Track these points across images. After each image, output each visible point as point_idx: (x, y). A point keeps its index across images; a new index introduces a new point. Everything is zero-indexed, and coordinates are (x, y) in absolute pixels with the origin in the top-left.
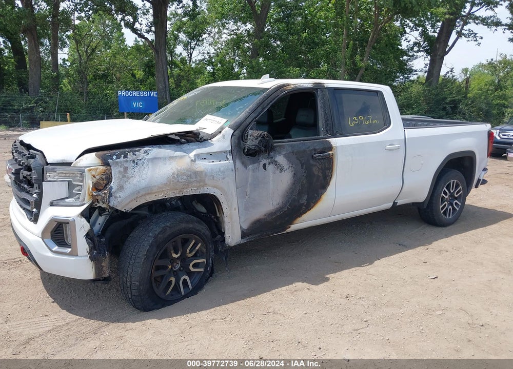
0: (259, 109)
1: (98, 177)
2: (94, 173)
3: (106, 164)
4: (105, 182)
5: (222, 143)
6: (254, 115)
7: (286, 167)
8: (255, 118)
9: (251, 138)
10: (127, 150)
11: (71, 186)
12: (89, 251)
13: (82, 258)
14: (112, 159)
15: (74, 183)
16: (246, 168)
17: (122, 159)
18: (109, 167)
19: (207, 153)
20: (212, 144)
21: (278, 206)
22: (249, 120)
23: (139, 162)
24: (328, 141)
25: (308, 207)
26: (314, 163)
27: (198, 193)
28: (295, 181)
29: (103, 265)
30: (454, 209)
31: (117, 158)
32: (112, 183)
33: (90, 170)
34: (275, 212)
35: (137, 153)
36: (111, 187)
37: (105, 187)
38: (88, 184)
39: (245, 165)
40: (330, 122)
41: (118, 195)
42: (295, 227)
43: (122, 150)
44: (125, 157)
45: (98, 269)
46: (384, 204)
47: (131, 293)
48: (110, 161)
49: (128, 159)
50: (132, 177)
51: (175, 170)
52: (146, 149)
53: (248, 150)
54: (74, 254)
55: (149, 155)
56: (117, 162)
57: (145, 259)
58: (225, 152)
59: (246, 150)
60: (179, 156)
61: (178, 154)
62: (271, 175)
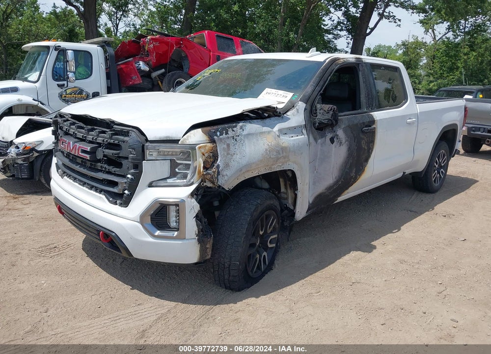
0: (322, 83)
1: (206, 155)
2: (203, 151)
3: (212, 141)
4: (212, 160)
5: (297, 117)
6: (318, 89)
7: (344, 141)
8: (320, 91)
9: (322, 111)
10: (226, 126)
11: (174, 165)
12: (197, 233)
13: (190, 241)
14: (217, 135)
15: (178, 162)
16: (317, 142)
17: (224, 135)
18: (215, 144)
19: (287, 128)
20: (289, 119)
21: (335, 180)
22: (316, 93)
23: (238, 139)
24: (371, 115)
25: (355, 180)
26: (363, 137)
27: (282, 169)
28: (349, 154)
29: (207, 246)
30: (440, 177)
31: (220, 135)
32: (219, 160)
33: (200, 148)
34: (333, 186)
35: (235, 129)
36: (218, 165)
37: (211, 165)
38: (199, 162)
39: (316, 140)
40: (370, 97)
41: (225, 173)
42: (340, 199)
43: (223, 126)
44: (227, 133)
45: (203, 251)
46: (397, 174)
47: (229, 273)
48: (215, 137)
49: (229, 136)
50: (234, 154)
51: (266, 147)
52: (241, 124)
53: (319, 123)
54: (181, 237)
55: (245, 131)
56: (221, 139)
57: (245, 238)
58: (300, 127)
59: (317, 124)
60: (266, 132)
61: (266, 129)
62: (334, 149)
